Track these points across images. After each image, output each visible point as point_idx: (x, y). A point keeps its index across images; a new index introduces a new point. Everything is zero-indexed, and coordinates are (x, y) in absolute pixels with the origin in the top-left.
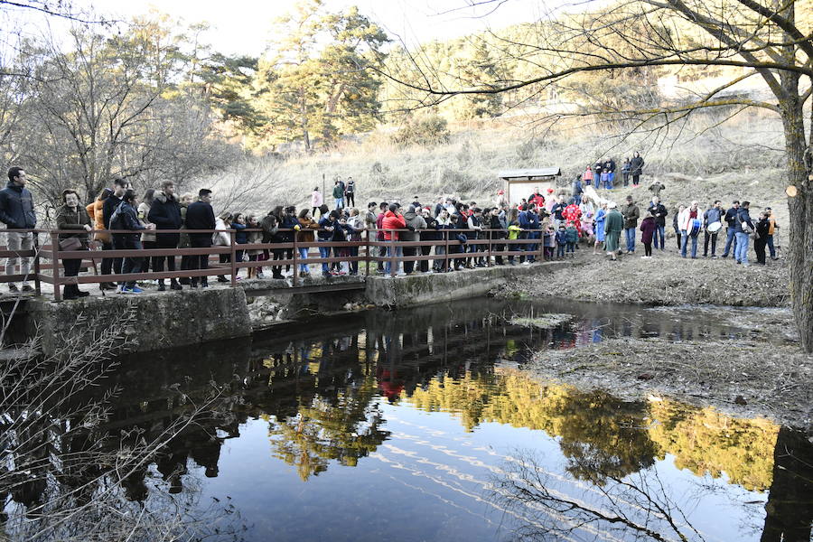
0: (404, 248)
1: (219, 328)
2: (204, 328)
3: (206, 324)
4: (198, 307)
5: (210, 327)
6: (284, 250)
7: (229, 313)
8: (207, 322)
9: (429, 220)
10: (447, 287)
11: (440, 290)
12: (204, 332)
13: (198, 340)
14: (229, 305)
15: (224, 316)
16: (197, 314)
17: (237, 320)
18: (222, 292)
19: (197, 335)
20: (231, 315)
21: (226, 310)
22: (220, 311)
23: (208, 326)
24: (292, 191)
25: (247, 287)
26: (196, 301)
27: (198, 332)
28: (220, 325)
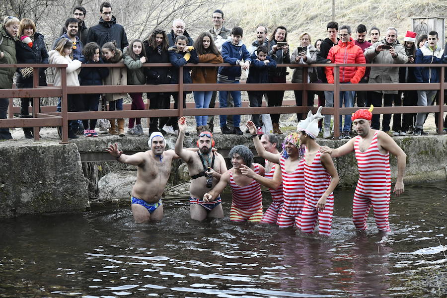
0: (357, 92)
1: (40, 198)
2: (18, 198)
3: (21, 192)
4: (11, 169)
5: (26, 197)
6: (168, 94)
7: (55, 180)
8: (23, 189)
9: (410, 49)
10: (439, 161)
11: (424, 162)
12: (18, 203)
13: (9, 213)
14: (54, 168)
15: (48, 182)
16: (7, 178)
17: (66, 190)
18: (45, 150)
19: (7, 206)
20: (58, 182)
21: (51, 174)
22: (42, 176)
23: (24, 195)
24: (289, 10)
25: (103, 147)
26: (8, 159)
27: (10, 203)
28: (42, 194)
